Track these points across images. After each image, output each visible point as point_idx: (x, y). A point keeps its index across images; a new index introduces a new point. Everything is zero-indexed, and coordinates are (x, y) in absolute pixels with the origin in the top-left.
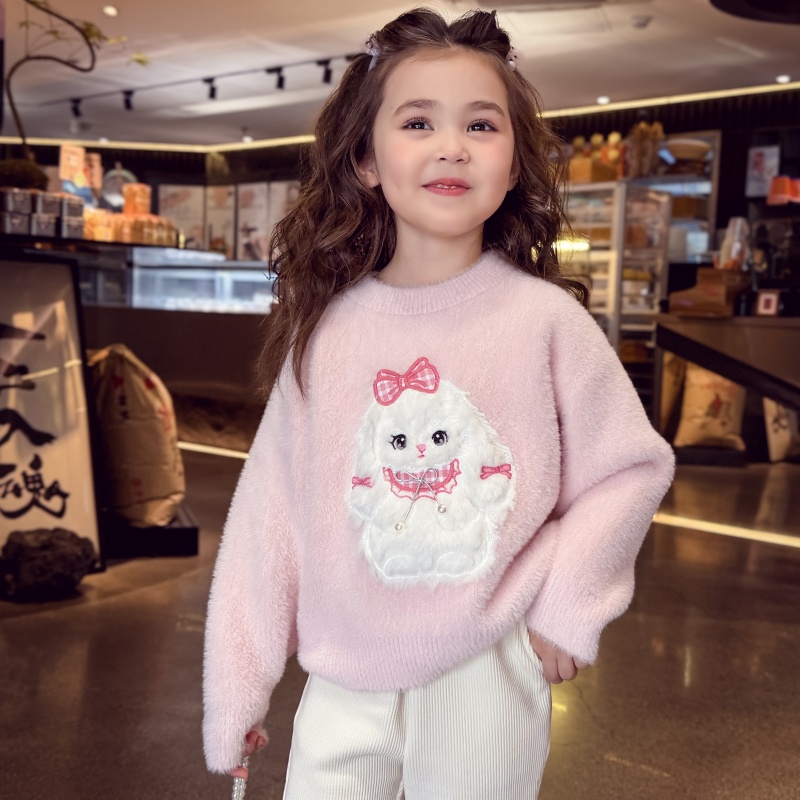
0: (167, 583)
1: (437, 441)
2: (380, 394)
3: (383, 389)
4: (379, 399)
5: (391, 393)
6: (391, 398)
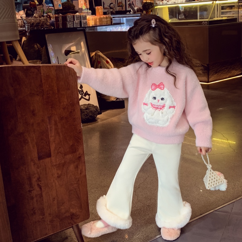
0: (118, 116)
1: (162, 100)
2: (152, 88)
3: (153, 87)
4: (152, 89)
5: (154, 88)
6: (154, 89)
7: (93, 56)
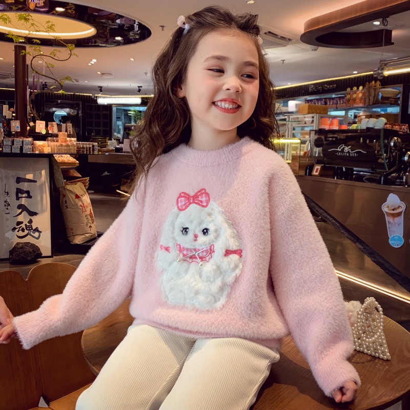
1: (204, 233)
2: (180, 204)
3: (181, 202)
4: (178, 207)
5: (184, 205)
6: (184, 207)
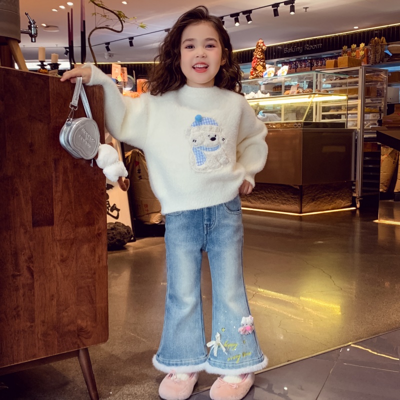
7: (128, 157)
